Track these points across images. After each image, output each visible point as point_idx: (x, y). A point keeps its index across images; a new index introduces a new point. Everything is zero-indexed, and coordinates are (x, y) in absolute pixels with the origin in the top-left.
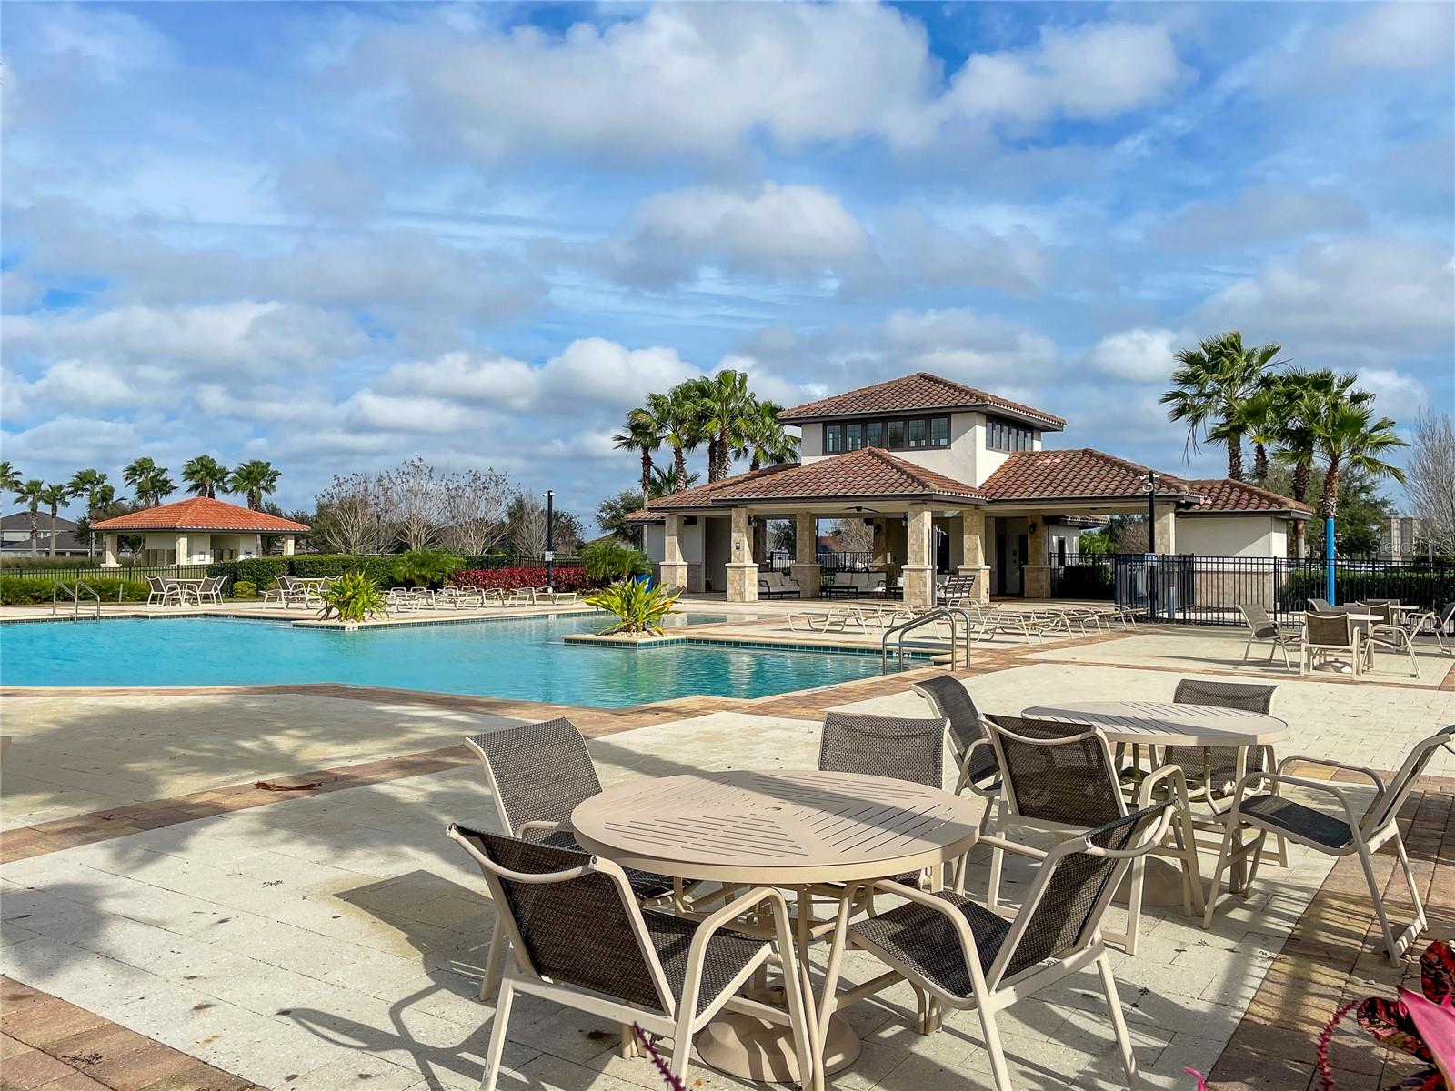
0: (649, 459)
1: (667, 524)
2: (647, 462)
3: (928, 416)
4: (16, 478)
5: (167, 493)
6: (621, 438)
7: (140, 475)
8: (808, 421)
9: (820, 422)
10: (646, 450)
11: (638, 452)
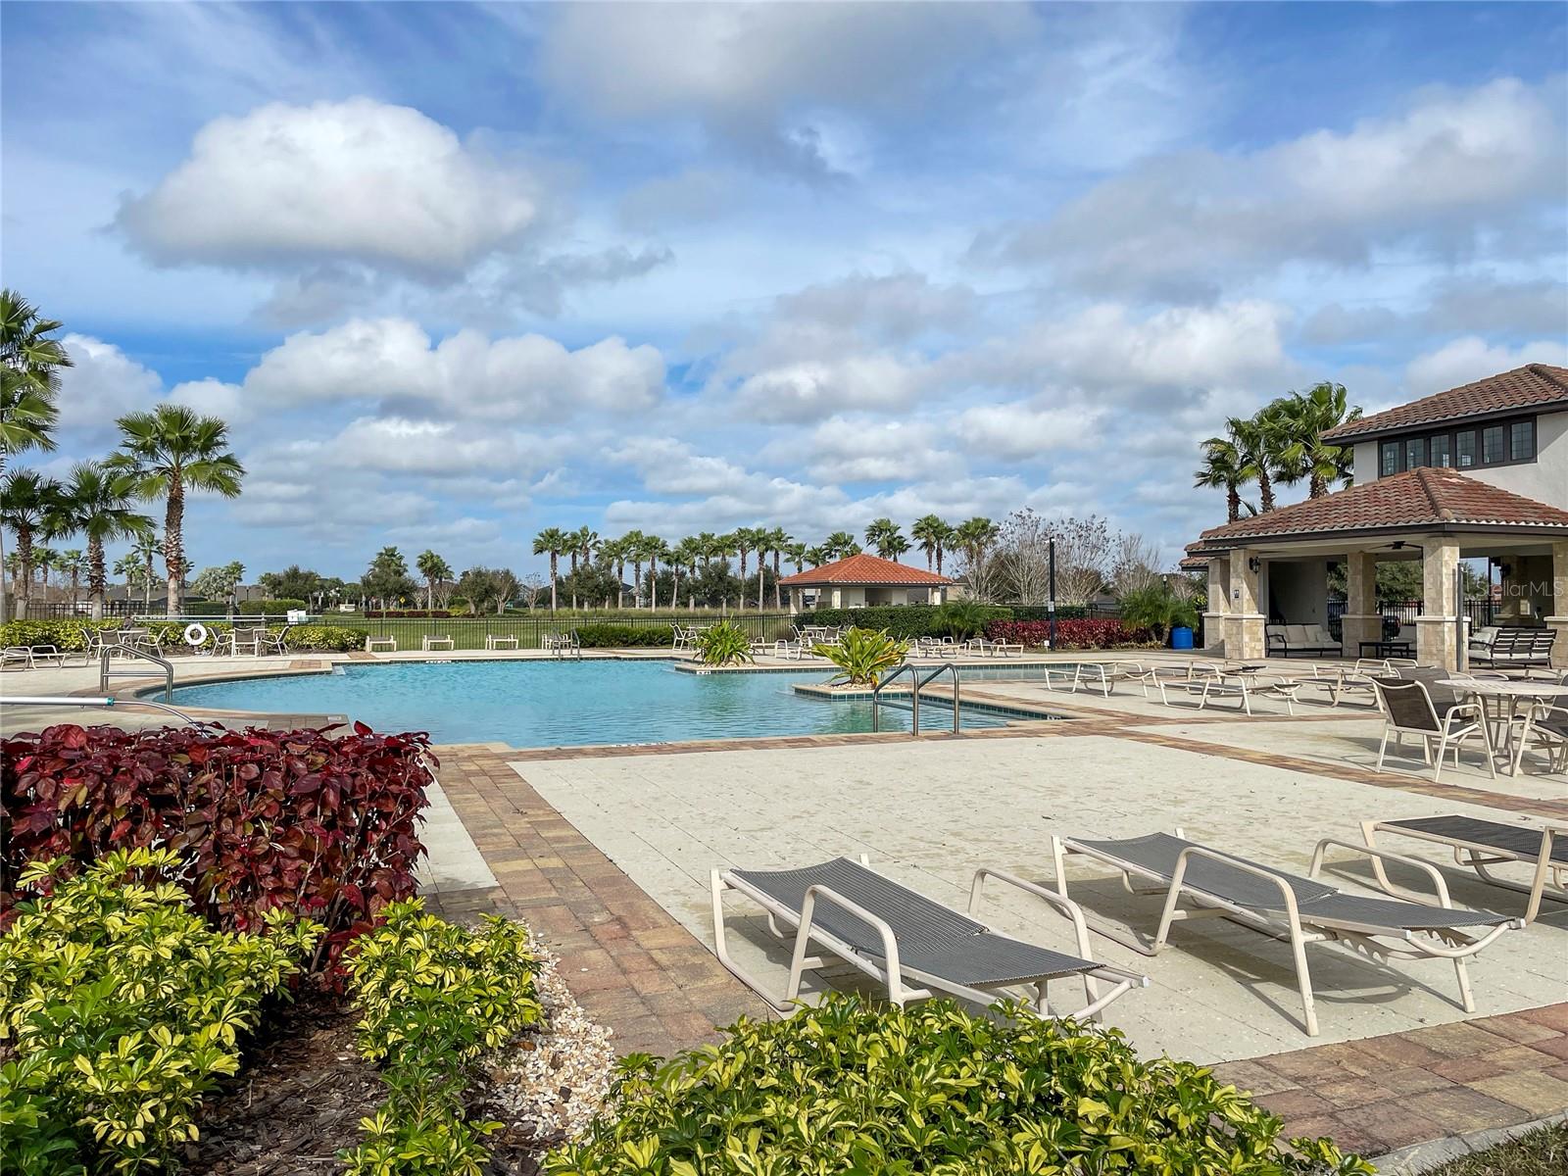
0: (1236, 496)
1: (1210, 570)
2: (1234, 500)
3: (1507, 420)
4: (789, 542)
5: (904, 551)
6: (1203, 475)
7: (879, 536)
8: (1365, 437)
9: (1374, 440)
10: (1232, 486)
11: (1223, 491)
